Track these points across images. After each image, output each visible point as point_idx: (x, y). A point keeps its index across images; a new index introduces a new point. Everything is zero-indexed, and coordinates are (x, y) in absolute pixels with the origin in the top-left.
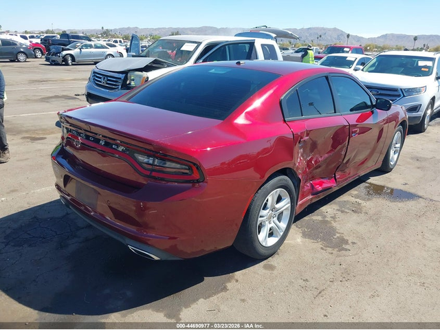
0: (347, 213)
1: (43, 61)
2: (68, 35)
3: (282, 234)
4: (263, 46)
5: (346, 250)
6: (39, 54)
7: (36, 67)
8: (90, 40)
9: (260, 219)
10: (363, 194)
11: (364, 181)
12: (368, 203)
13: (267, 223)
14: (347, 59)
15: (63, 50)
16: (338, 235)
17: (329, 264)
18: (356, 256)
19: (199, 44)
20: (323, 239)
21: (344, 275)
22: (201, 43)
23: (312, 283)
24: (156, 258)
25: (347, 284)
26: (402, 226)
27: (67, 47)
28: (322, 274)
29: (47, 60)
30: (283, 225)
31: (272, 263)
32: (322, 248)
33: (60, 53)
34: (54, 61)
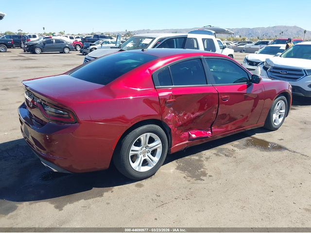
0: (220, 156)
1: (78, 53)
2: (98, 35)
3: (155, 164)
4: (203, 40)
5: (202, 180)
6: (78, 48)
7: (73, 57)
8: (111, 39)
9: (131, 152)
10: (242, 145)
11: (249, 136)
12: (241, 151)
13: (142, 155)
14: (280, 48)
15: (91, 45)
16: (202, 170)
17: (182, 187)
18: (206, 185)
19: (154, 39)
20: (190, 171)
21: (187, 196)
22: (155, 38)
23: (162, 198)
24: (55, 171)
25: (186, 201)
26: (256, 168)
27: (94, 43)
28: (173, 193)
29: (81, 52)
30: (156, 159)
31: (143, 183)
32: (184, 177)
33: (88, 47)
34: (84, 52)
